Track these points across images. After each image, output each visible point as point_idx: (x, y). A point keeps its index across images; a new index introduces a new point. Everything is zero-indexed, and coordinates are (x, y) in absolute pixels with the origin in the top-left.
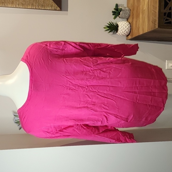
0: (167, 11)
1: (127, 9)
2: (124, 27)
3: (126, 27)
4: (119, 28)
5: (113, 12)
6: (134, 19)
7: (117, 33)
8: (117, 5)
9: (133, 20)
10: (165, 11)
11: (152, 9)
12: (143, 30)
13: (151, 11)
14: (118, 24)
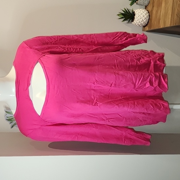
2: (142, 16)
3: (144, 16)
4: (135, 17)
7: (132, 23)
9: (153, 9)
12: (165, 23)
13: (177, 2)
14: (134, 12)
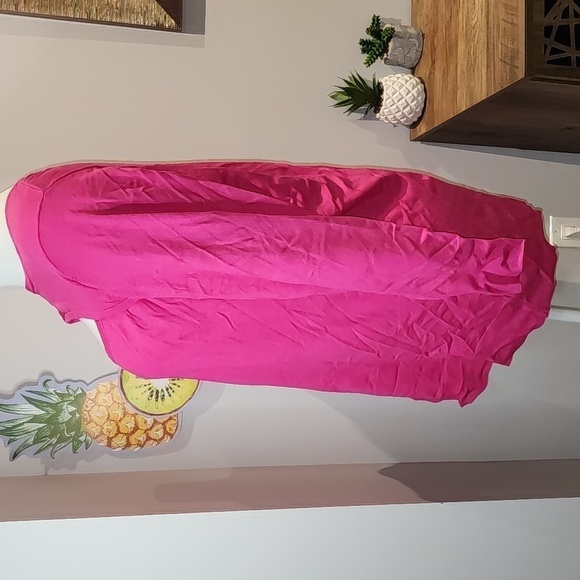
0: (555, 19)
1: (412, 31)
2: (403, 91)
3: (409, 92)
4: (384, 96)
5: (363, 42)
6: (438, 65)
7: (378, 116)
8: (378, 20)
9: (434, 68)
10: (548, 20)
11: (503, 16)
12: (471, 95)
13: (499, 25)
14: (379, 84)
